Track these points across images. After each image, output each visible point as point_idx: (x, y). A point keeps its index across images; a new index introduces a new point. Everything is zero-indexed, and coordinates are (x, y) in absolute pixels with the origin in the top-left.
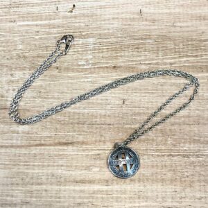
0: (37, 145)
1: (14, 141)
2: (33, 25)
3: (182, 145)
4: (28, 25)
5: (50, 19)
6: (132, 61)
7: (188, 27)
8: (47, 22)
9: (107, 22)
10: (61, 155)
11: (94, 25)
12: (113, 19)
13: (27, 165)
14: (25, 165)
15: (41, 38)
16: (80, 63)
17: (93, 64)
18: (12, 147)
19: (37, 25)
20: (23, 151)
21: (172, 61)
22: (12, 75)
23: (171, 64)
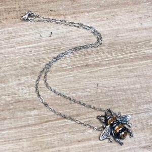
0: (46, 122)
1: (30, 122)
2: (27, 48)
3: (142, 106)
4: (24, 48)
5: (38, 43)
6: (97, 60)
7: (126, 36)
8: (36, 45)
9: (75, 40)
10: (64, 126)
11: (67, 43)
12: (78, 37)
13: (42, 136)
14: (40, 136)
15: (34, 55)
16: (63, 66)
17: (72, 66)
18: (29, 125)
19: (29, 48)
20: (38, 127)
21: (122, 57)
22: (19, 80)
23: (122, 58)
